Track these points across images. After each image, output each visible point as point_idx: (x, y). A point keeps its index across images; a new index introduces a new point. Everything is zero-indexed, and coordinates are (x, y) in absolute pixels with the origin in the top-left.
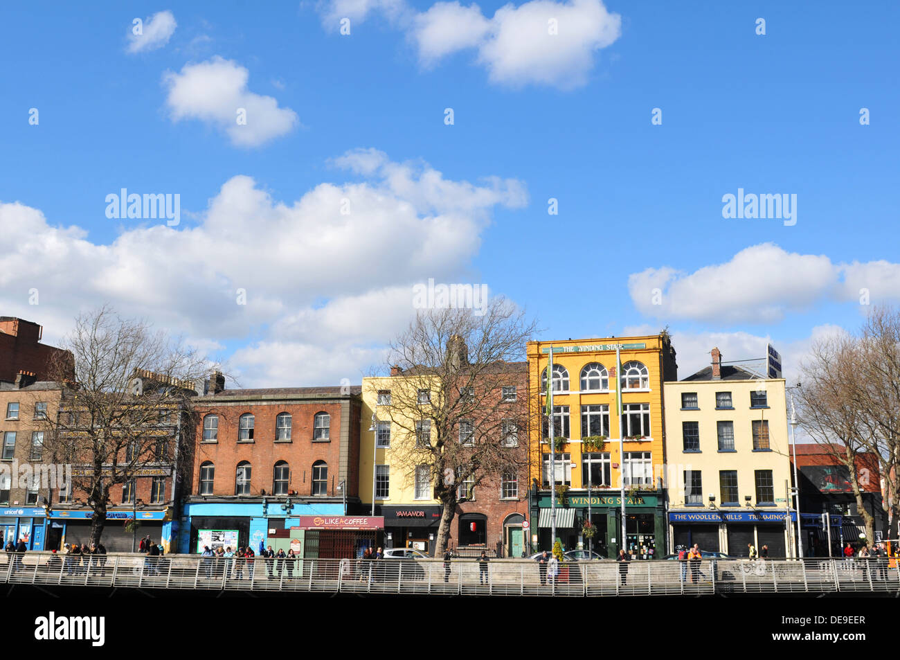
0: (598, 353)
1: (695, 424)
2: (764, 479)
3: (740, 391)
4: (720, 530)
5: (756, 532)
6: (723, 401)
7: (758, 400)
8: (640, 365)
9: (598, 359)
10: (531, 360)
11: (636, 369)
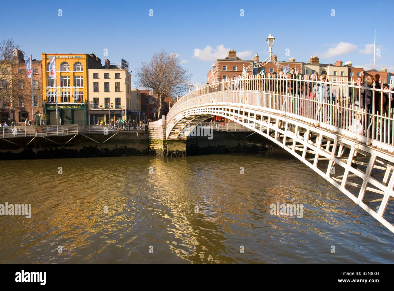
0: (66, 59)
1: (98, 83)
2: (118, 101)
3: (112, 73)
4: (104, 116)
5: (115, 117)
6: (107, 76)
7: (117, 76)
8: (80, 63)
9: (67, 61)
10: (43, 60)
11: (79, 64)
